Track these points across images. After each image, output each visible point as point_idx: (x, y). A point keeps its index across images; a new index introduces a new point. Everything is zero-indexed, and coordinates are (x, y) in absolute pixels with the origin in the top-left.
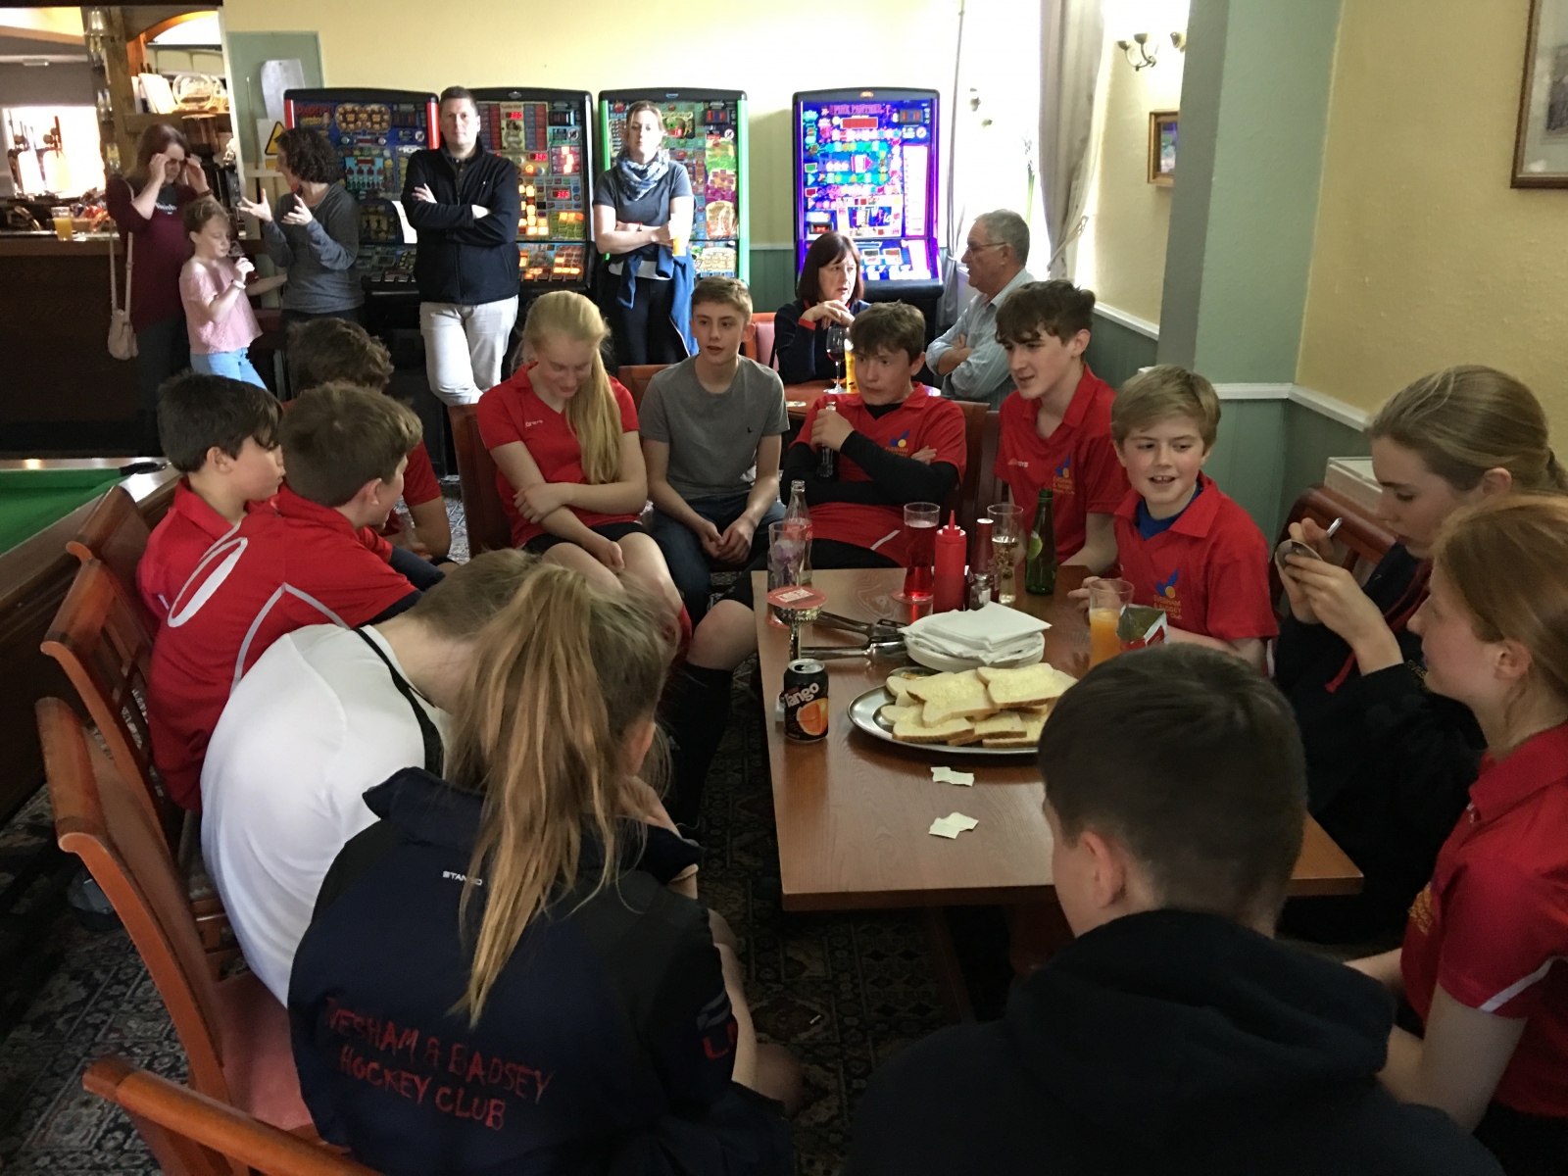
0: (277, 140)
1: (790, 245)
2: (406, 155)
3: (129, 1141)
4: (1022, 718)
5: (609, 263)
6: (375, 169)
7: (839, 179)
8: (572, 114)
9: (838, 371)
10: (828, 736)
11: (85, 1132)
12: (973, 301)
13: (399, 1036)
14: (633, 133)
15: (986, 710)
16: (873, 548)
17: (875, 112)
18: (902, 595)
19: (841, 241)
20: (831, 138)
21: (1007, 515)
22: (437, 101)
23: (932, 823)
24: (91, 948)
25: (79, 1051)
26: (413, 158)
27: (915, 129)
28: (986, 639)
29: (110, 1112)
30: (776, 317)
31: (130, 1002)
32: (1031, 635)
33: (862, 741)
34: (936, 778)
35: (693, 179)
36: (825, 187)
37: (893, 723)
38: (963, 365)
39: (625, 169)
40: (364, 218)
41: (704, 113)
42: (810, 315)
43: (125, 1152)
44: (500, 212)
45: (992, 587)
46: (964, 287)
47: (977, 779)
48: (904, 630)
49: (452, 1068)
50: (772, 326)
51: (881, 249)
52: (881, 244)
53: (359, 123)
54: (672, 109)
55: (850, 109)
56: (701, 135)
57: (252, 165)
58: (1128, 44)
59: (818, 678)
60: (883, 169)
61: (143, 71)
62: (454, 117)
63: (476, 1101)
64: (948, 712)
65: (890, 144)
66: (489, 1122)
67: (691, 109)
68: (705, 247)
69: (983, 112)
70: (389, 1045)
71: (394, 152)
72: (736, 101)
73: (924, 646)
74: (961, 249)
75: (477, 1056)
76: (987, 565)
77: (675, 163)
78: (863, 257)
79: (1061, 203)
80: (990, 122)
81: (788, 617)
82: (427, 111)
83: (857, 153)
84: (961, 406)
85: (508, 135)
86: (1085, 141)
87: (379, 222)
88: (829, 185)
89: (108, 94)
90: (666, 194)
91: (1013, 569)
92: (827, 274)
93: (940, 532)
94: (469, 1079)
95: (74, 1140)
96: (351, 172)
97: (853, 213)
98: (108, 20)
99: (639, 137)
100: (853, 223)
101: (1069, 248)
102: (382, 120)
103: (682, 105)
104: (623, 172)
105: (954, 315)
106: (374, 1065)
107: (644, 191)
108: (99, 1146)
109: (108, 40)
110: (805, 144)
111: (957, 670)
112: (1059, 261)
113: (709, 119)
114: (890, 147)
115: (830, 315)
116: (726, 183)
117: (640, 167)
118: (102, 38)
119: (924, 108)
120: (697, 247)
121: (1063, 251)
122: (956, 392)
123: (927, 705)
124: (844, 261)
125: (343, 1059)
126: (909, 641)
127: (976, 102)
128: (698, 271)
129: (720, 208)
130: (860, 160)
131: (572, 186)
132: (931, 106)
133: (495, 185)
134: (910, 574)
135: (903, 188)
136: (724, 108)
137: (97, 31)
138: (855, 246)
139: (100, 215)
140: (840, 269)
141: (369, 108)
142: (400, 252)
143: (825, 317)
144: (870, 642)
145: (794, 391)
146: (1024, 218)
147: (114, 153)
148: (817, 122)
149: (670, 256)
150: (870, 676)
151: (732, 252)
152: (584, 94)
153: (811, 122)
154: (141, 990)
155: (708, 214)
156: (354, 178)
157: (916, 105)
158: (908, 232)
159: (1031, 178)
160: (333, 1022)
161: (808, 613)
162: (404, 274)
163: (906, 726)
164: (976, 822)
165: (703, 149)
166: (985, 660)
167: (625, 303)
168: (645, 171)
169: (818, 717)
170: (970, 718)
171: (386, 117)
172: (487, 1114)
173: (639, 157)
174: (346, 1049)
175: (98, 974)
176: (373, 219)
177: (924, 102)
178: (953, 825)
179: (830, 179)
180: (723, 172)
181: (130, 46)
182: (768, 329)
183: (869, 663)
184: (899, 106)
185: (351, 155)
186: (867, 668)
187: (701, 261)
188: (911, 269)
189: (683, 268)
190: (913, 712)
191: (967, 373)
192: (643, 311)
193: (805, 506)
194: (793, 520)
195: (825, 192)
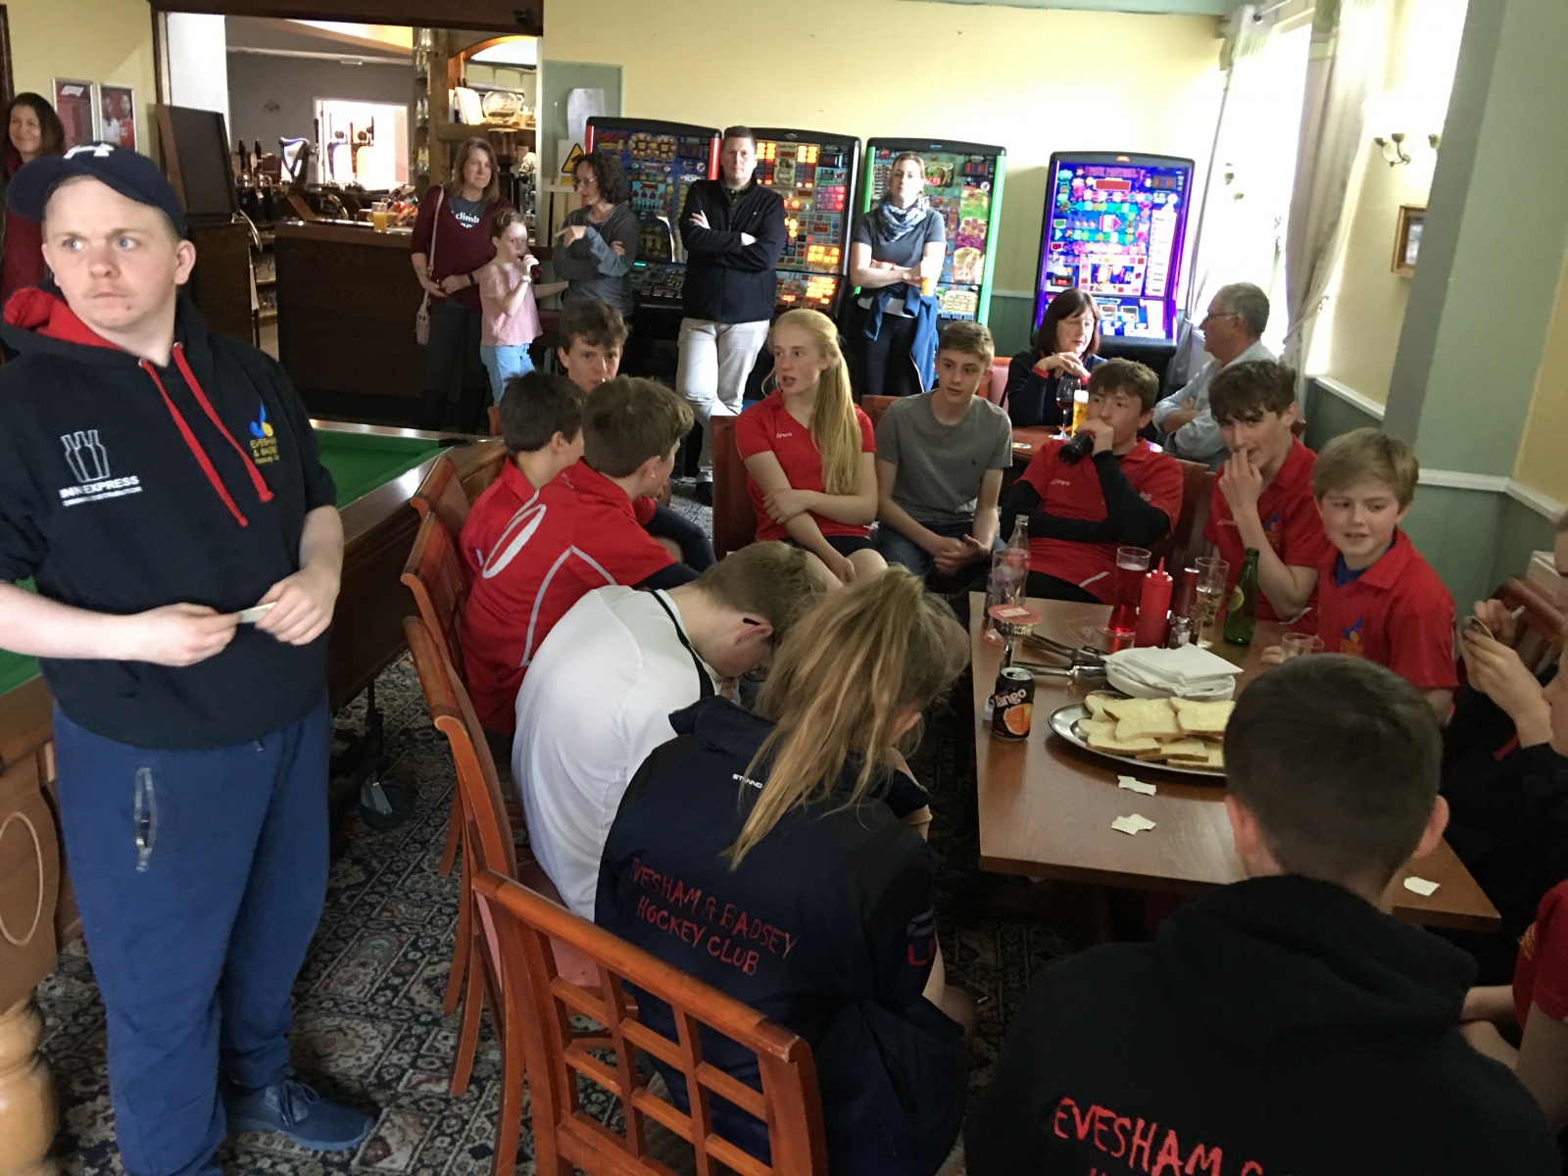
0: (573, 160)
1: (1031, 294)
2: (687, 184)
3: (396, 1000)
4: (1205, 745)
5: (858, 296)
6: (658, 193)
7: (1086, 236)
8: (841, 157)
9: (1065, 419)
10: (1028, 738)
11: (361, 987)
12: (1205, 366)
13: (685, 894)
14: (896, 180)
15: (1172, 734)
16: (1082, 585)
17: (1129, 176)
18: (1106, 629)
19: (1082, 297)
20: (1082, 196)
21: (1212, 568)
22: (720, 137)
23: (1115, 819)
24: (370, 841)
25: (358, 922)
26: (693, 186)
27: (1167, 195)
28: (1181, 674)
29: (382, 974)
30: (1012, 362)
31: (400, 889)
32: (1223, 677)
33: (1060, 747)
34: (1121, 785)
35: (946, 225)
36: (1071, 243)
37: (1088, 734)
38: (1187, 426)
39: (886, 212)
40: (643, 236)
41: (964, 165)
42: (1044, 364)
43: (392, 1007)
44: (766, 241)
45: (1192, 631)
46: (1198, 350)
47: (1158, 792)
48: (1105, 658)
49: (723, 923)
50: (1006, 370)
51: (1119, 306)
52: (1119, 301)
53: (649, 151)
54: (934, 160)
55: (1105, 172)
56: (958, 185)
57: (549, 180)
58: (1385, 140)
59: (1026, 685)
60: (1130, 230)
61: (459, 85)
62: (734, 153)
63: (738, 951)
64: (1138, 731)
65: (1140, 207)
66: (745, 969)
67: (952, 160)
68: (949, 289)
69: (1236, 186)
70: (677, 899)
71: (676, 179)
72: (995, 156)
73: (1123, 674)
74: (1198, 316)
75: (744, 916)
76: (1190, 610)
77: (932, 210)
78: (1102, 314)
79: (1303, 282)
80: (1241, 196)
81: (1005, 630)
82: (710, 145)
83: (1107, 213)
84: (1182, 464)
85: (780, 172)
86: (1334, 225)
87: (654, 241)
88: (1076, 241)
89: (426, 103)
90: (922, 238)
91: (1213, 617)
92: (1064, 326)
93: (1149, 575)
94: (734, 932)
95: (352, 991)
96: (636, 194)
97: (1095, 269)
98: (436, 38)
99: (901, 183)
100: (1094, 278)
101: (1306, 325)
102: (670, 150)
103: (944, 156)
104: (883, 215)
105: (1185, 375)
106: (665, 913)
107: (901, 234)
108: (372, 999)
109: (433, 56)
110: (1057, 201)
111: (1150, 697)
112: (1295, 336)
113: (968, 170)
114: (1140, 210)
115: (1063, 365)
116: (976, 232)
117: (900, 212)
118: (428, 53)
119: (1177, 175)
120: (941, 289)
121: (1301, 327)
122: (1179, 450)
123: (1120, 723)
124: (1083, 316)
125: (640, 906)
126: (1109, 667)
127: (1230, 176)
128: (940, 311)
129: (966, 254)
130: (1108, 220)
131: (832, 223)
132: (1185, 174)
133: (764, 217)
134: (1116, 611)
135: (1147, 249)
136: (983, 162)
137: (425, 46)
138: (1094, 300)
139: (406, 211)
140: (1079, 323)
141: (660, 139)
142: (669, 270)
143: (1058, 367)
144: (1074, 665)
145: (1021, 433)
146: (1265, 291)
147: (424, 156)
148: (1071, 181)
149: (917, 296)
150: (1070, 694)
151: (974, 296)
152: (855, 139)
153: (1065, 180)
154: (409, 881)
155: (956, 259)
156: (638, 200)
157: (1170, 172)
158: (1149, 292)
159: (1277, 252)
160: (636, 877)
161: (1024, 628)
162: (671, 290)
163: (1099, 737)
164: (1154, 824)
165: (958, 199)
166: (1177, 692)
167: (870, 335)
168: (904, 216)
169: (1023, 719)
170: (1158, 739)
171: (673, 148)
172: (745, 961)
173: (899, 202)
174: (643, 898)
175: (375, 863)
176: (650, 238)
177: (1179, 170)
178: (1134, 824)
179: (1077, 235)
180: (975, 221)
181: (451, 62)
182: (1002, 372)
183: (1070, 683)
184: (1152, 172)
185: (638, 179)
186: (1068, 687)
187: (944, 302)
188: (1147, 328)
189: (928, 308)
190: (1107, 727)
191: (1191, 434)
192: (886, 343)
193: (1027, 540)
194: (1014, 550)
195: (1070, 248)
